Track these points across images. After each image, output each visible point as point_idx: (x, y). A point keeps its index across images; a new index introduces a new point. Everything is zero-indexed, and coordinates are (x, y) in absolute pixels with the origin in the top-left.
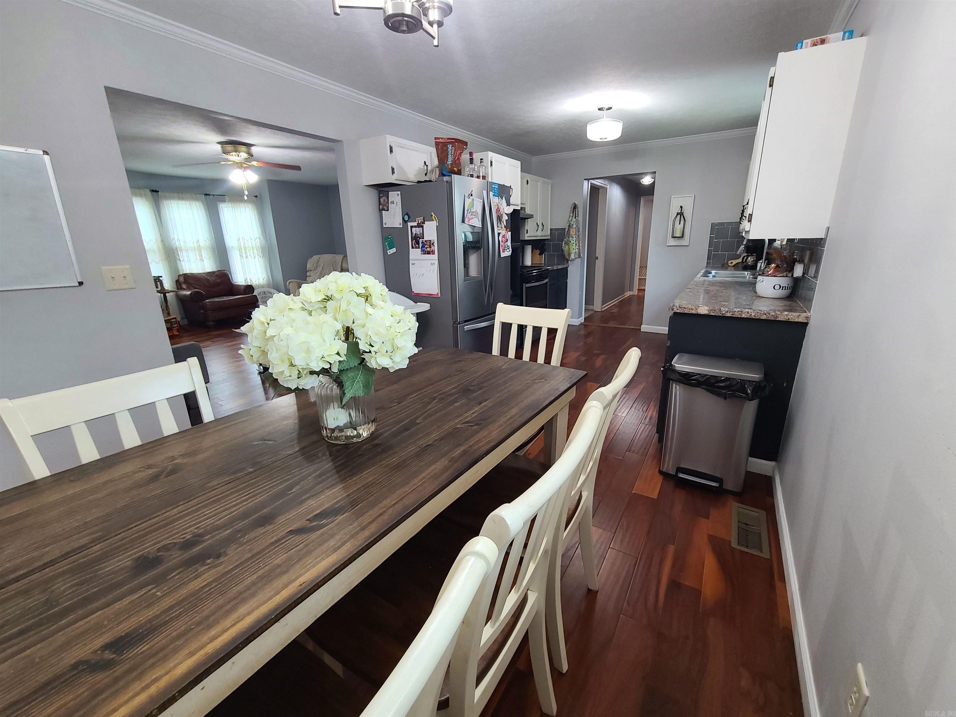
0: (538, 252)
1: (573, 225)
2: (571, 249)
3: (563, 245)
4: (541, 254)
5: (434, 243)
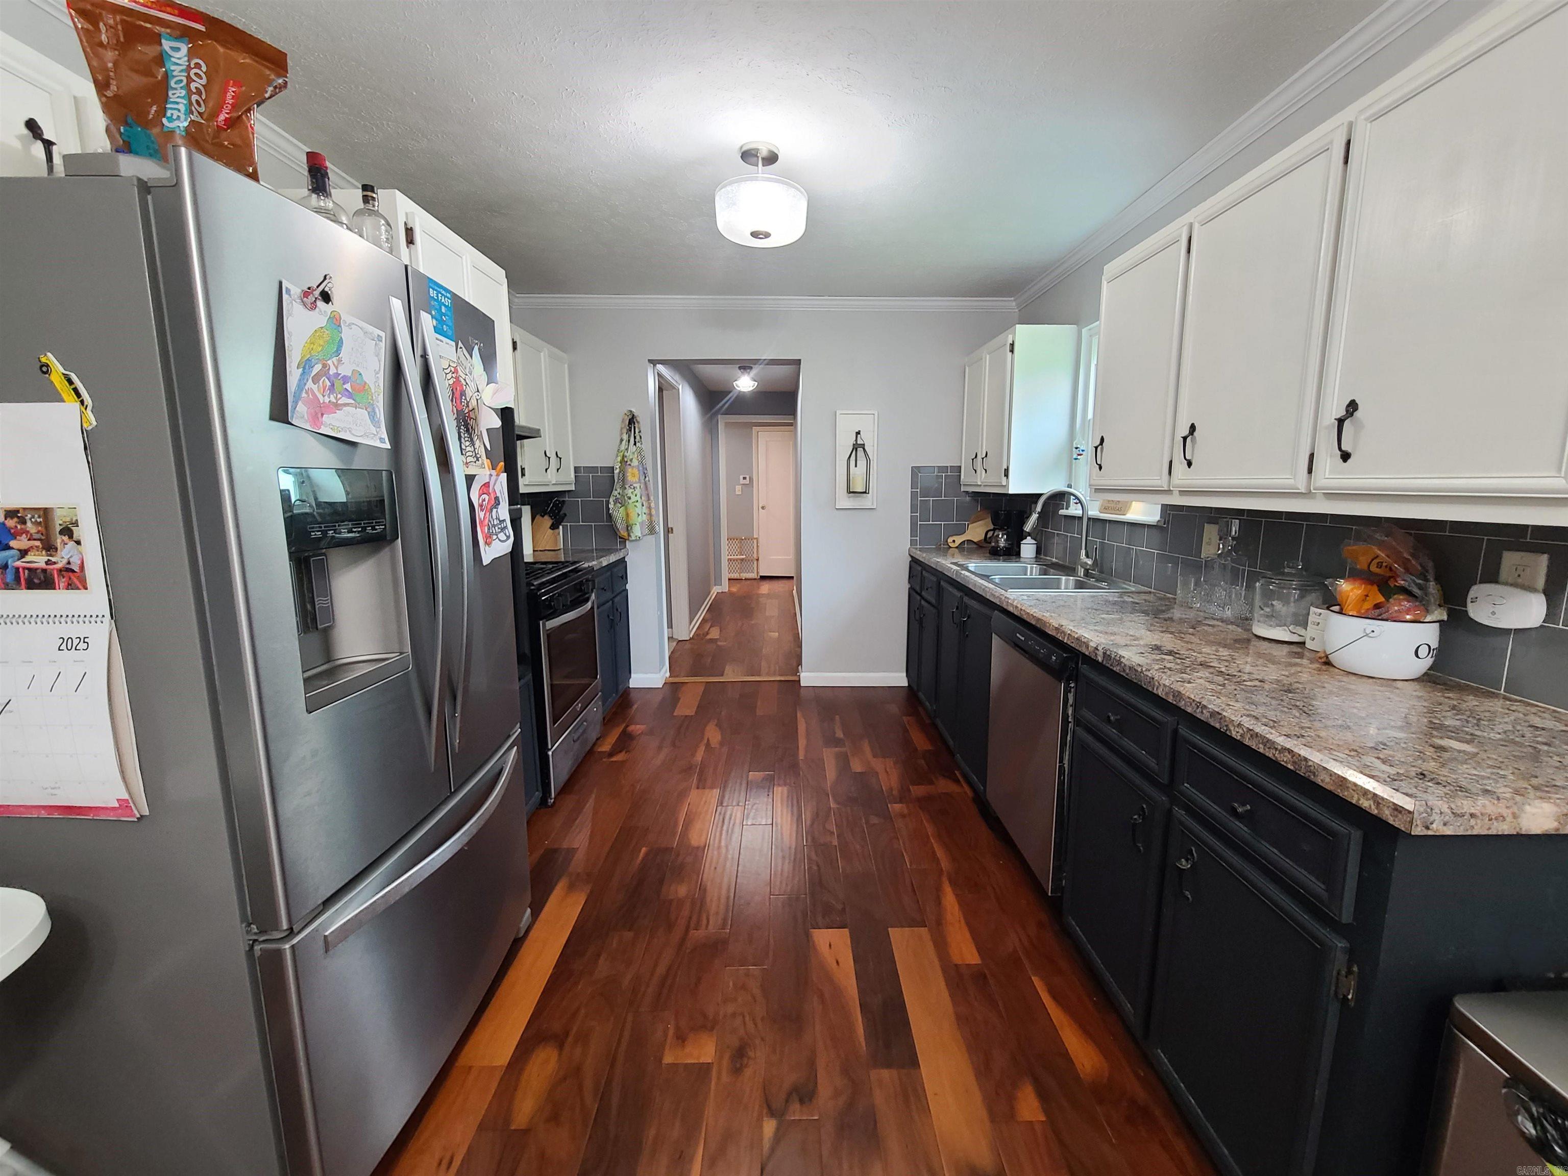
0: (547, 521)
1: (631, 460)
2: (633, 515)
3: (611, 506)
4: (554, 527)
5: (76, 524)
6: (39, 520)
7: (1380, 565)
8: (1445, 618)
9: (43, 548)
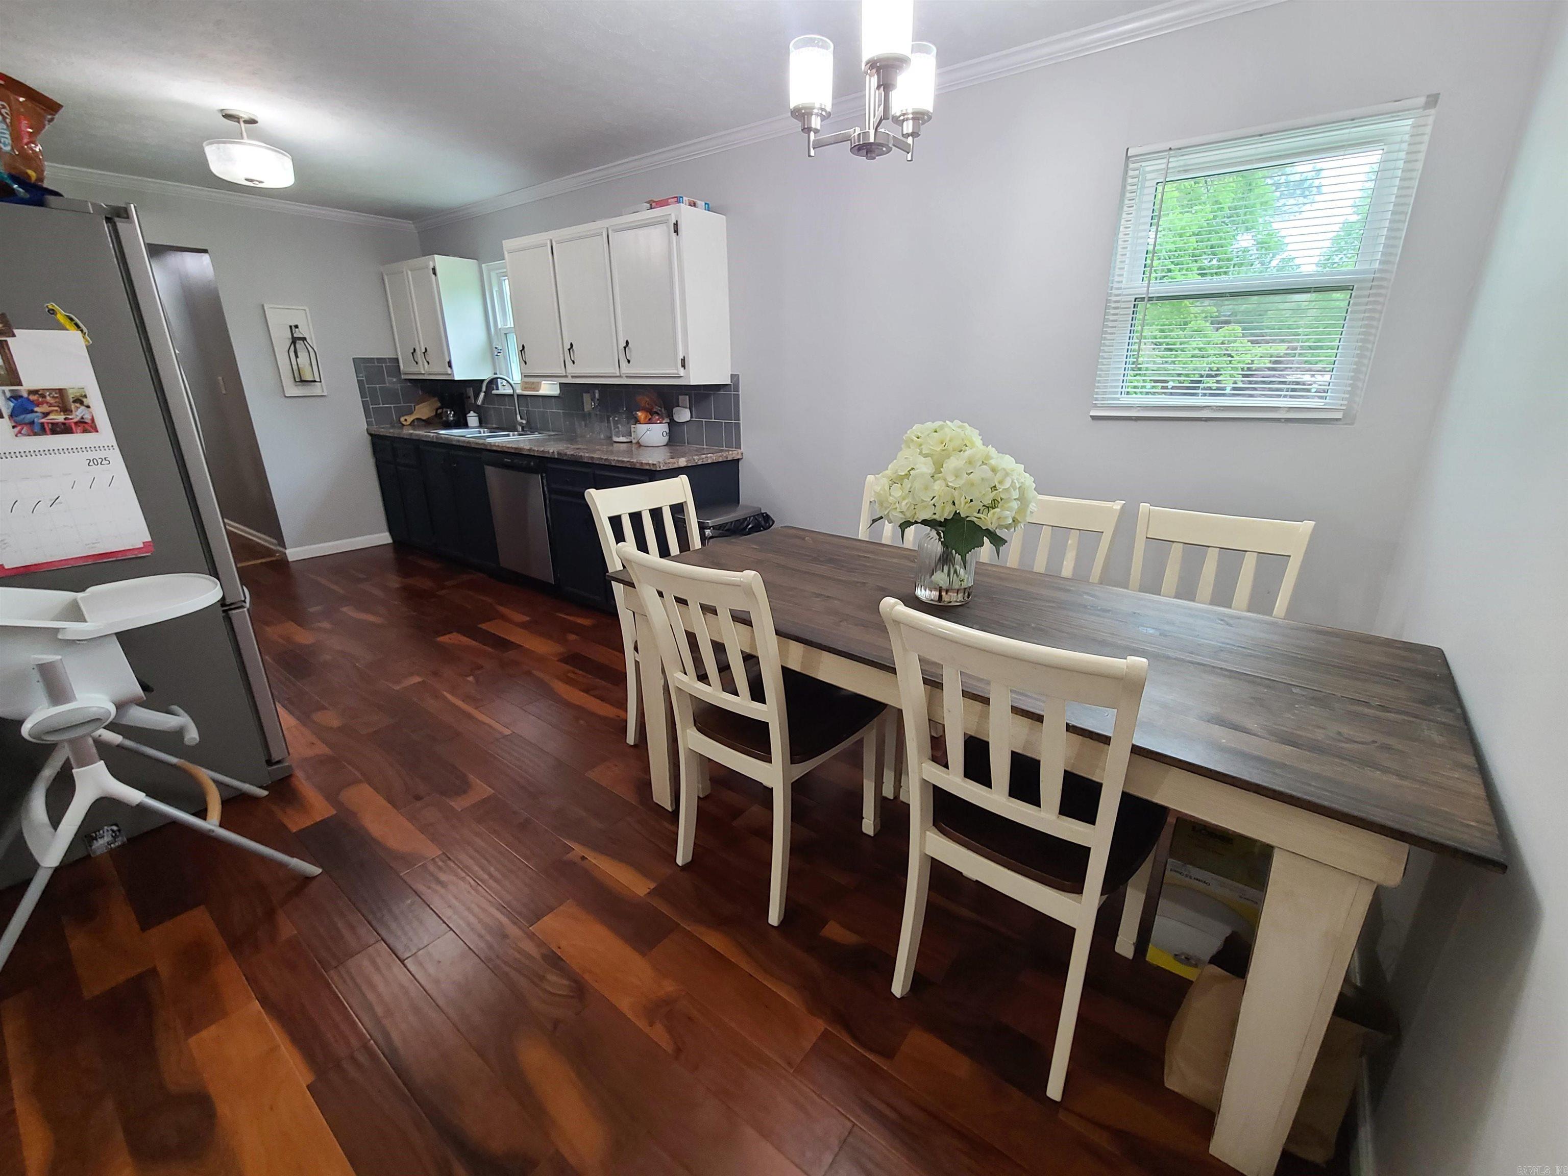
5: (85, 396)
6: (56, 395)
7: (648, 404)
8: (669, 421)
9: (61, 411)
